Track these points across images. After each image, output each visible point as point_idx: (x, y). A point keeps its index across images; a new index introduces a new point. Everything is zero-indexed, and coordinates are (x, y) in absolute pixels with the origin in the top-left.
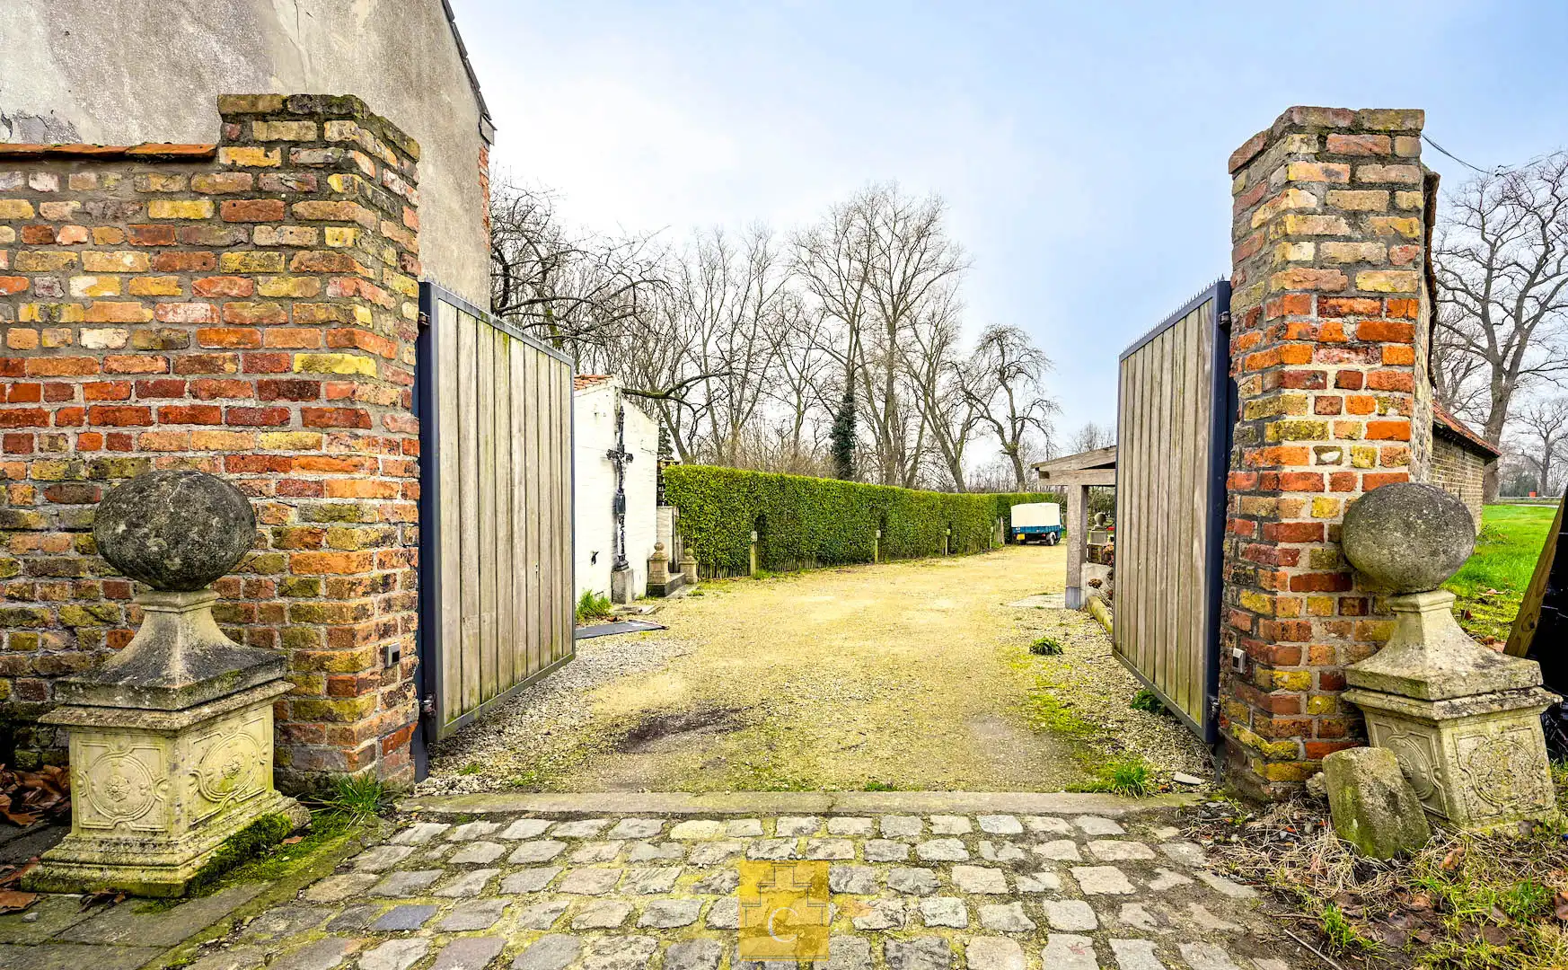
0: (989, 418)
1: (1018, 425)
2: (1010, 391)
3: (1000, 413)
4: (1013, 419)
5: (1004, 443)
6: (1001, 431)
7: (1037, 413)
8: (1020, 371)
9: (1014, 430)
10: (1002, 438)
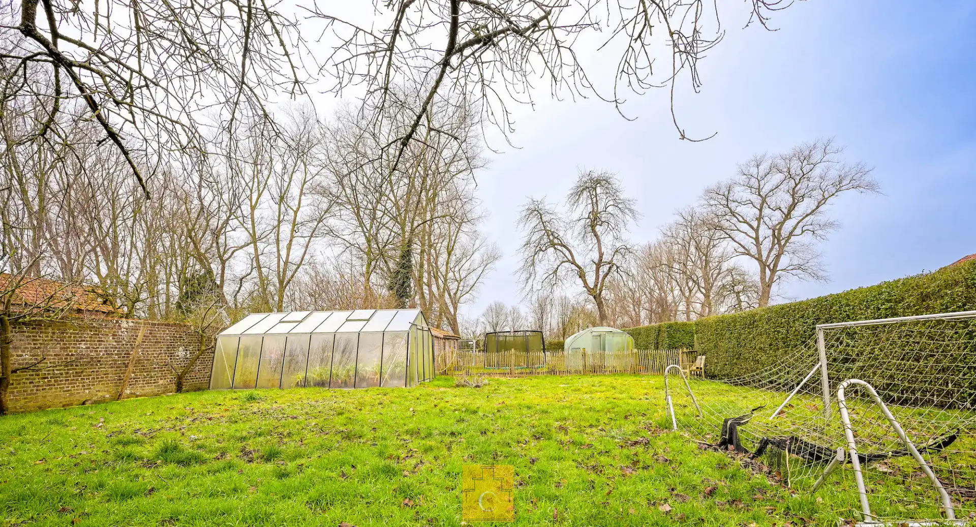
0: (574, 263)
1: (603, 271)
6: (582, 275)
9: (598, 275)
10: (585, 282)
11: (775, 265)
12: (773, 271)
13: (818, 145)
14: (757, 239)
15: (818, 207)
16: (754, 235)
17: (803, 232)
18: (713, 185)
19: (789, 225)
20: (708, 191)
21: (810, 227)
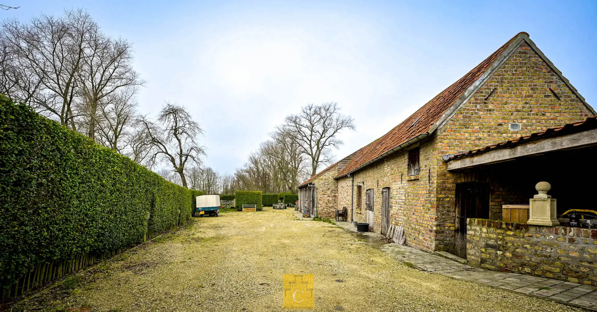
0: (167, 153)
1: (184, 158)
2: (179, 141)
3: (173, 150)
4: (181, 155)
5: (175, 166)
6: (173, 160)
7: (193, 153)
8: (183, 131)
9: (181, 160)
10: (174, 164)
11: (318, 159)
12: (317, 162)
13: (332, 104)
14: (310, 145)
15: (334, 133)
16: (309, 143)
17: (329, 144)
18: (290, 115)
19: (323, 140)
20: (288, 118)
21: (333, 143)
